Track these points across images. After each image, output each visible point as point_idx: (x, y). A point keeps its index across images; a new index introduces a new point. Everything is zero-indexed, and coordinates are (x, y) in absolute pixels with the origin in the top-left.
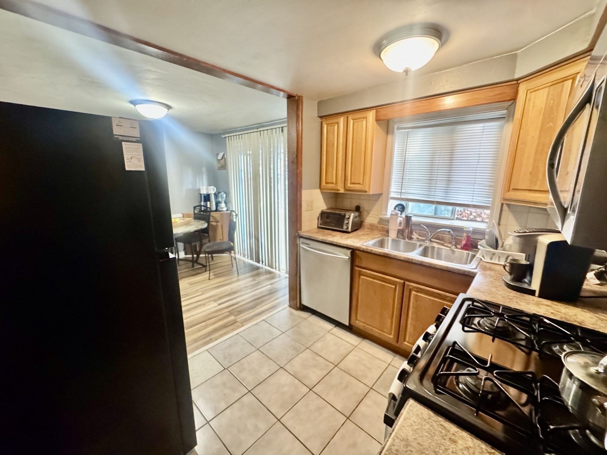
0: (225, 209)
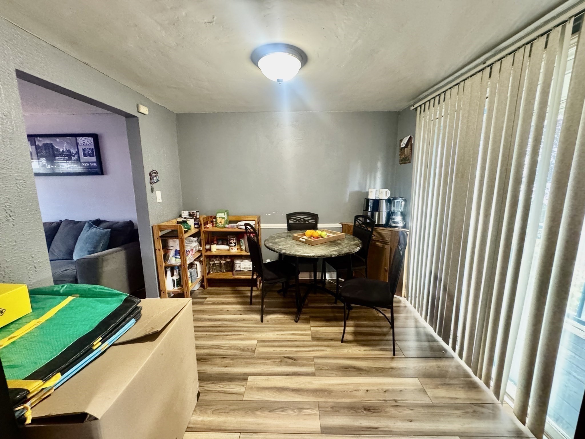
0: (400, 225)
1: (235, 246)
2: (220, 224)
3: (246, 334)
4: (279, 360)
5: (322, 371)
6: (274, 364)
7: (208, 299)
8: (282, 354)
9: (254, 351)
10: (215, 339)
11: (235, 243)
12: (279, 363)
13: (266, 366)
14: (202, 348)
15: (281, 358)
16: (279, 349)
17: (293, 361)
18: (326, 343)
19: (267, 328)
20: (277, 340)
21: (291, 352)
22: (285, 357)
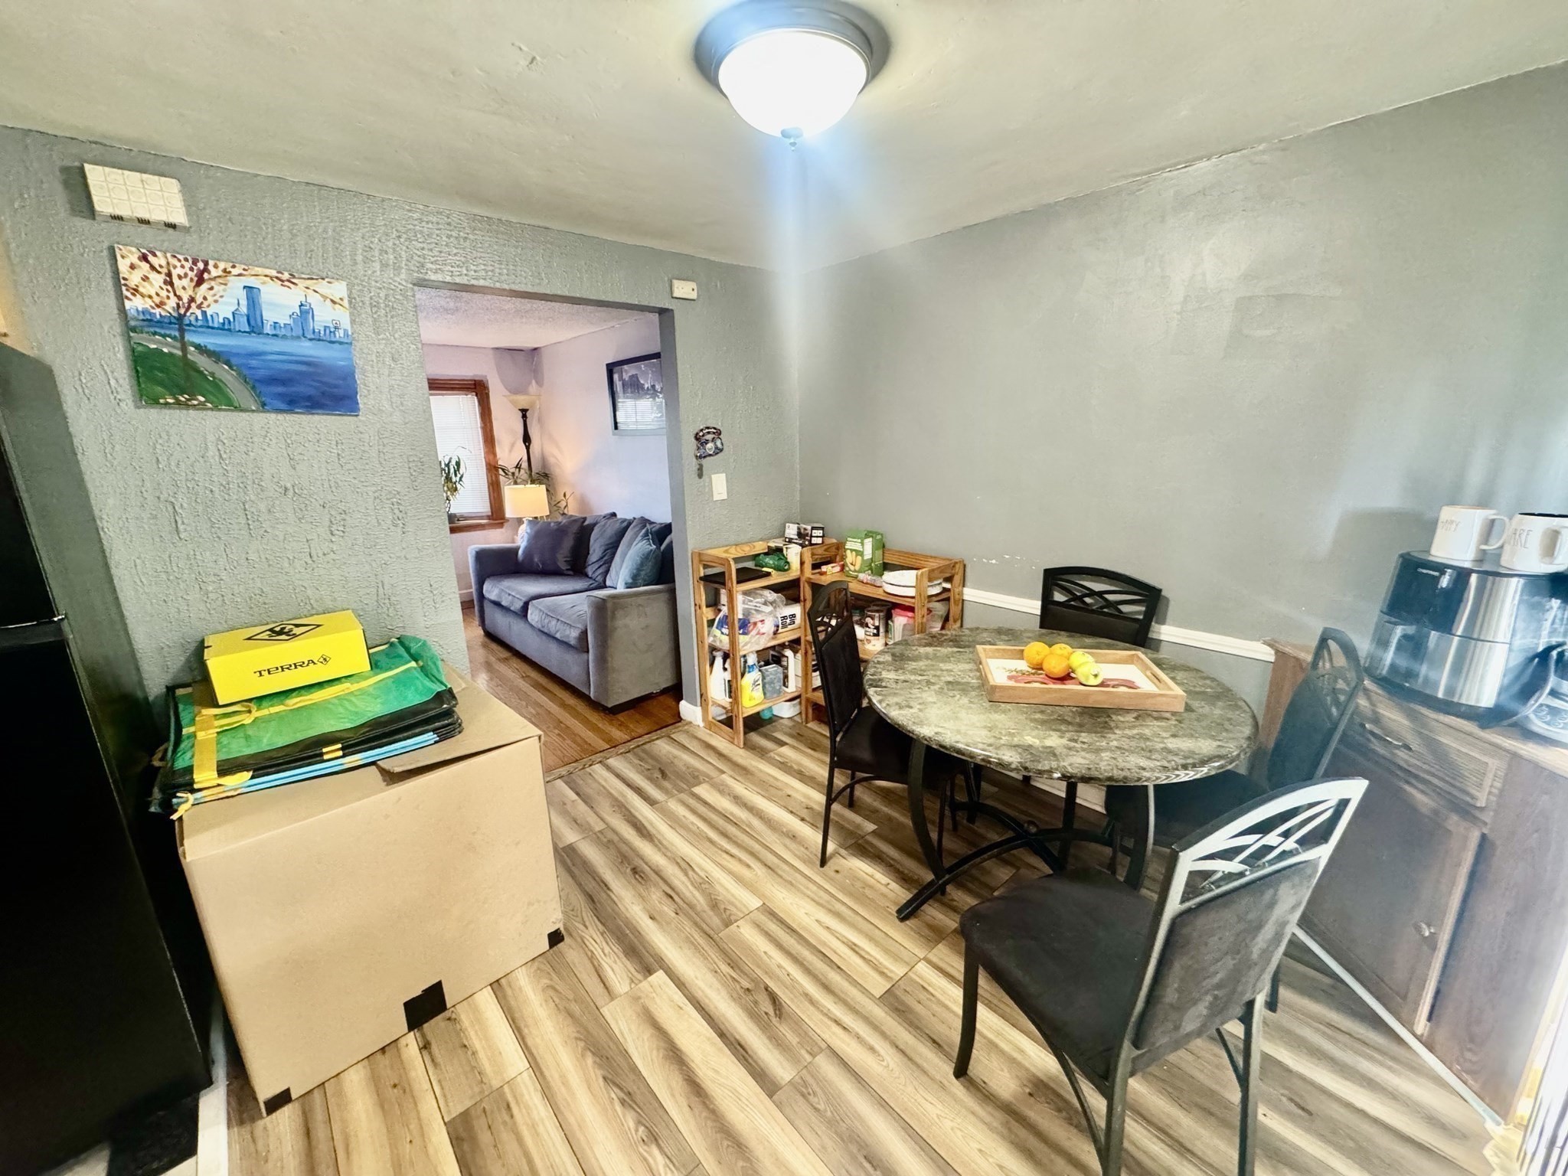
1: (877, 635)
2: (852, 568)
3: (759, 873)
4: (746, 984)
5: (801, 1100)
6: (728, 983)
7: (784, 750)
8: (771, 977)
9: (727, 923)
10: (699, 847)
11: (877, 628)
12: (741, 992)
13: (710, 976)
14: (663, 850)
15: (757, 981)
16: (778, 957)
17: (771, 1012)
18: (905, 1037)
19: (815, 888)
20: (801, 932)
21: (792, 986)
22: (766, 988)
